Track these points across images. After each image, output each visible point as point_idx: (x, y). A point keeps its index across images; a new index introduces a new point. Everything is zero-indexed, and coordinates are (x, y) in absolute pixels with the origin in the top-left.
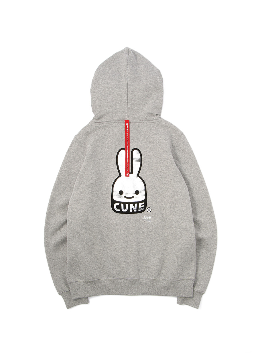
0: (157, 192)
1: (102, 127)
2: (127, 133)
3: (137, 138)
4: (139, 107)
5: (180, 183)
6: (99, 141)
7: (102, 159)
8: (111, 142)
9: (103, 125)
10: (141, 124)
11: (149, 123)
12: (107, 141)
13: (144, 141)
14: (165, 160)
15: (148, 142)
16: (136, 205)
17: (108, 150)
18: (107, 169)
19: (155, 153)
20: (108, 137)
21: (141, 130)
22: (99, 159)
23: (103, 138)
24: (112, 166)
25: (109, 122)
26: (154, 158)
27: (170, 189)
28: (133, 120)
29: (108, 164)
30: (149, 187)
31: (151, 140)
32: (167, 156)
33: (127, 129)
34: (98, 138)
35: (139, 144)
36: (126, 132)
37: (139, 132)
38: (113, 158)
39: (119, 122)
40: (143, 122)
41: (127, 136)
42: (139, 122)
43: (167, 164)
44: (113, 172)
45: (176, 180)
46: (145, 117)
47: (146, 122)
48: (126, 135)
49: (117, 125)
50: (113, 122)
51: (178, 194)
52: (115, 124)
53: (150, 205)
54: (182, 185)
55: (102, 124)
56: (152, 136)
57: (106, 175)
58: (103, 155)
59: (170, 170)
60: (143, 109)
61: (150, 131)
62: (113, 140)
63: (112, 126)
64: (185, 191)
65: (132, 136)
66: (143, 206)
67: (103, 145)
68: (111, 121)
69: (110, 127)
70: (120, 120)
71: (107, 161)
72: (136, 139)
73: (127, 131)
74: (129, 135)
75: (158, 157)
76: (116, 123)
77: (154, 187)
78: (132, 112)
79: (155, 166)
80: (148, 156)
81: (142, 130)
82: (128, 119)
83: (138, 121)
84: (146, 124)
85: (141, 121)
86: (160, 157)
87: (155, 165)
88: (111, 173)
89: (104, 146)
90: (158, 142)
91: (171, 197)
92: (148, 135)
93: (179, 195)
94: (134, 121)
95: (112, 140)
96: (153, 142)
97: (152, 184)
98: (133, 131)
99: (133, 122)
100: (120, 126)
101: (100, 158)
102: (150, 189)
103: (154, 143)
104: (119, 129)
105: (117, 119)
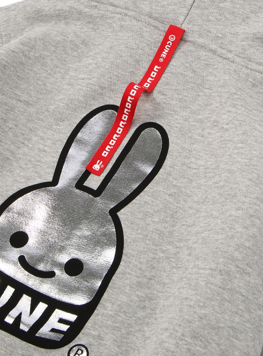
0: (147, 304)
1: (91, 16)
2: (156, 67)
3: (181, 97)
4: (238, 6)
5: (243, 301)
6: (53, 49)
7: (27, 103)
8: (91, 71)
9: (95, 12)
10: (220, 60)
11: (244, 69)
12: (79, 62)
13: (199, 114)
14: (235, 196)
15: (209, 124)
16: (42, 307)
17: (65, 87)
18: (26, 142)
19: (214, 166)
20: (91, 53)
21: (209, 78)
22: (20, 96)
23: (72, 49)
24: (49, 143)
25: (118, 10)
26: (204, 180)
27: (192, 303)
28: (200, 36)
29: (39, 132)
30: (128, 270)
31: (224, 117)
32: (248, 183)
33: (164, 55)
34: (58, 39)
35: (176, 117)
36: (155, 61)
37: (198, 82)
38: (66, 123)
39: (149, 24)
40: (230, 56)
41: (154, 74)
42: (214, 52)
43: (233, 213)
44: (38, 161)
45: (236, 281)
46: (242, 45)
47: (238, 60)
48: (151, 69)
49: (141, 28)
50: (130, 13)
51: (216, 338)
52: (135, 23)
53: (94, 337)
54: (247, 316)
55: (96, 6)
56: (235, 106)
57: (8, 159)
58: (41, 97)
59: (232, 237)
60: (247, 18)
61: (234, 91)
62: (99, 67)
63: (121, 26)
64: (248, 346)
65: (167, 84)
66: (65, 328)
67: (61, 66)
68: (126, 8)
69: (114, 25)
70: (156, 19)
71: (42, 120)
72: (176, 96)
73: (161, 60)
74: (160, 73)
75: (217, 179)
76: (140, 23)
77: (145, 280)
78: (206, 12)
79: (191, 212)
80: (185, 167)
81: (211, 78)
82: (184, 27)
83: (214, 47)
84: (234, 65)
85: (224, 51)
86: (222, 183)
87: (195, 205)
88: (30, 161)
89: (60, 72)
90: (241, 132)
91: (179, 334)
92: (223, 101)
93: (218, 345)
94: (201, 41)
95: (96, 64)
96: (225, 127)
97: (144, 267)
98: (179, 70)
99: (193, 43)
100: (146, 34)
101: (25, 97)
102: (128, 282)
103: (227, 130)
104: (137, 42)
105: (148, 9)
